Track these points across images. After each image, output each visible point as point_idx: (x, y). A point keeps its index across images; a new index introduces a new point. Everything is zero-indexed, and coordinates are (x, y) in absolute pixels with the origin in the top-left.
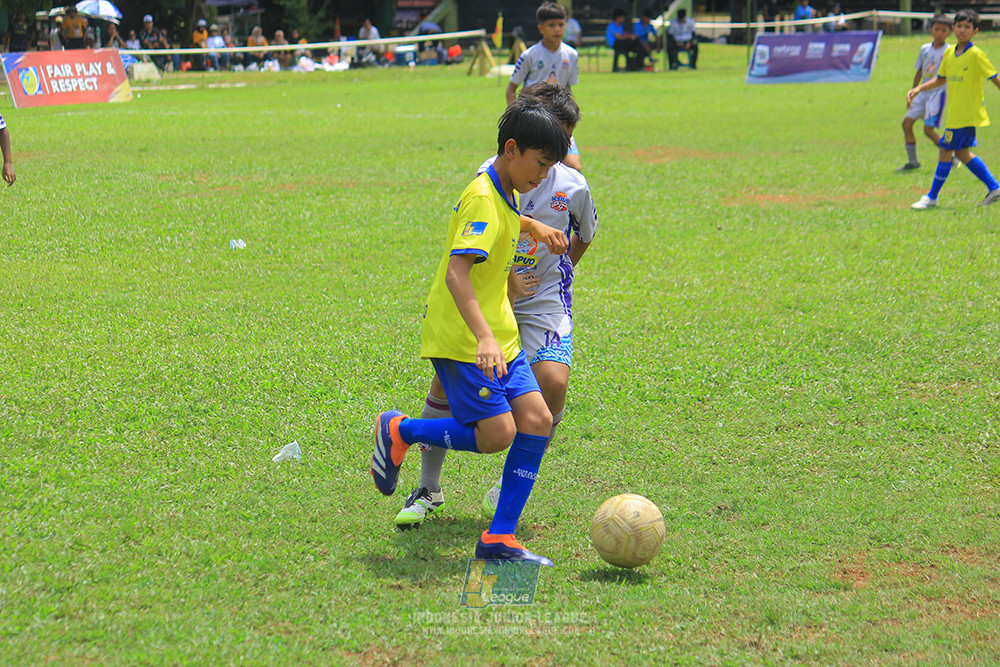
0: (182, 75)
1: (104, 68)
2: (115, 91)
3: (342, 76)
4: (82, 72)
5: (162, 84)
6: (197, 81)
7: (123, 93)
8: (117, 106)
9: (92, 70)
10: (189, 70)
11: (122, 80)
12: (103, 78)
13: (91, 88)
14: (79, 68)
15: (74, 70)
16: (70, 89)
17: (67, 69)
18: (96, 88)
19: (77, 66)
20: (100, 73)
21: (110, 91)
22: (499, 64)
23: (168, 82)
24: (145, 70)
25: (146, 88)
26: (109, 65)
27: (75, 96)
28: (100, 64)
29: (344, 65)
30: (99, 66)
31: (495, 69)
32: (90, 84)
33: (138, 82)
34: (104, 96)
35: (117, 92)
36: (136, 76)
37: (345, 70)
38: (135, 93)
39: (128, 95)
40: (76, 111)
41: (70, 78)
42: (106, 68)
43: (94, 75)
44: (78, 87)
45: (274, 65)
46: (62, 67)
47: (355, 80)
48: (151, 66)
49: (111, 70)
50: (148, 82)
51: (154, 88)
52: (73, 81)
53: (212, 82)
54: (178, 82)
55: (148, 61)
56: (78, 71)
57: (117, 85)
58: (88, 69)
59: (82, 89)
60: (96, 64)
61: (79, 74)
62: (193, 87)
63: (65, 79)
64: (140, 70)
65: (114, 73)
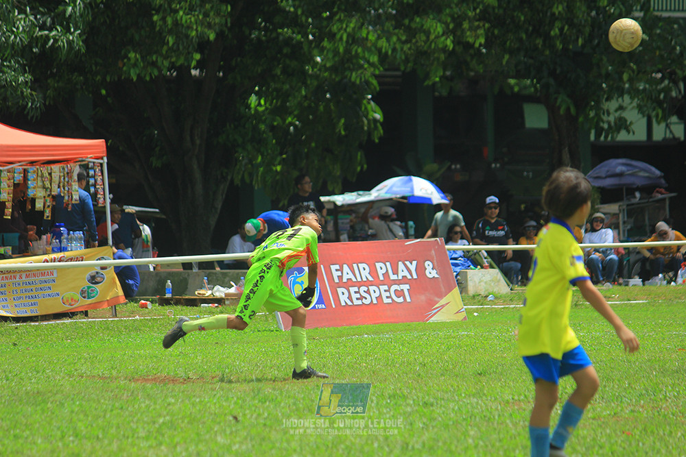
1: (421, 269)
2: (438, 305)
4: (386, 275)
7: (450, 307)
8: (442, 325)
9: (403, 272)
11: (450, 290)
12: (419, 283)
13: (401, 300)
14: (381, 268)
15: (373, 272)
16: (367, 302)
17: (364, 271)
18: (408, 300)
19: (378, 265)
20: (415, 276)
21: (431, 304)
24: (486, 279)
26: (428, 265)
27: (374, 313)
28: (414, 263)
30: (413, 267)
32: (399, 293)
33: (474, 296)
34: (421, 312)
35: (443, 306)
36: (471, 289)
38: (469, 312)
39: (458, 313)
40: (376, 333)
41: (368, 283)
42: (424, 270)
43: (404, 280)
44: (379, 298)
46: (355, 266)
48: (495, 273)
49: (431, 273)
52: (372, 288)
56: (381, 273)
57: (441, 296)
58: (396, 272)
59: (386, 301)
60: (407, 263)
61: (381, 278)
63: (359, 284)
64: (476, 280)
65: (437, 276)
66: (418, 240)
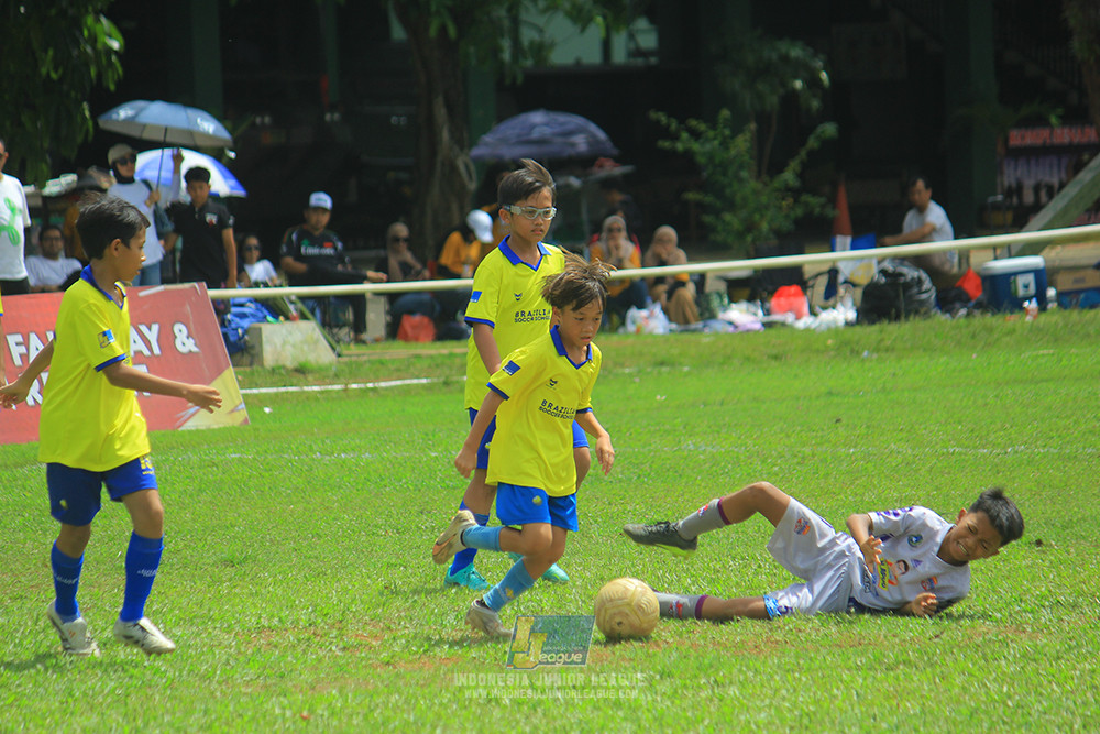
1: (167, 338)
5: (336, 377)
6: (435, 365)
20: (157, 351)
23: (353, 372)
24: (295, 341)
25: (293, 389)
26: (180, 330)
28: (155, 327)
29: (844, 313)
30: (153, 334)
33: (273, 371)
34: (167, 413)
36: (269, 356)
39: (237, 411)
42: (173, 339)
45: (651, 315)
48: (311, 329)
49: (185, 343)
50: (301, 371)
51: (316, 389)
54: (381, 369)
55: (304, 316)
60: (143, 328)
62: (424, 381)
64: (278, 341)
65: (195, 349)
66: (161, 288)
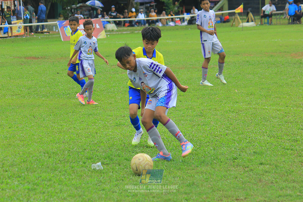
0: (125, 28)
2: (99, 34)
3: (185, 27)
5: (118, 32)
6: (130, 30)
7: (102, 35)
8: (100, 40)
10: (128, 26)
11: (102, 30)
22: (242, 22)
23: (120, 31)
24: (112, 26)
25: (112, 33)
29: (186, 23)
31: (241, 24)
33: (108, 31)
36: (108, 29)
37: (186, 25)
38: (107, 35)
39: (104, 36)
42: (96, 26)
47: (189, 29)
50: (113, 31)
51: (115, 33)
53: (136, 31)
54: (124, 31)
55: (113, 23)
57: (100, 32)
62: (129, 32)
64: (109, 26)
